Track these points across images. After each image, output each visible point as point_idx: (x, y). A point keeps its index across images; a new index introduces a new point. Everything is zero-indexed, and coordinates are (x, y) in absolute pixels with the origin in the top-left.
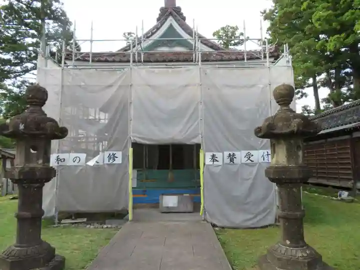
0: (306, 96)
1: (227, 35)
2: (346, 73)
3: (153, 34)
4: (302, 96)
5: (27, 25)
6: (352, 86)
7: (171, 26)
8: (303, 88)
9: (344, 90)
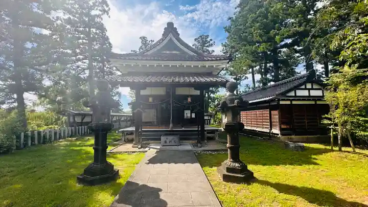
0: (247, 78)
1: (202, 41)
2: (270, 66)
3: (160, 43)
4: (245, 79)
5: (79, 32)
6: (273, 74)
7: (171, 39)
8: (246, 74)
9: (268, 76)
